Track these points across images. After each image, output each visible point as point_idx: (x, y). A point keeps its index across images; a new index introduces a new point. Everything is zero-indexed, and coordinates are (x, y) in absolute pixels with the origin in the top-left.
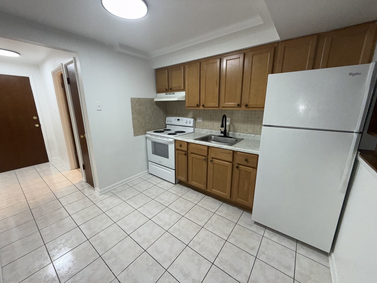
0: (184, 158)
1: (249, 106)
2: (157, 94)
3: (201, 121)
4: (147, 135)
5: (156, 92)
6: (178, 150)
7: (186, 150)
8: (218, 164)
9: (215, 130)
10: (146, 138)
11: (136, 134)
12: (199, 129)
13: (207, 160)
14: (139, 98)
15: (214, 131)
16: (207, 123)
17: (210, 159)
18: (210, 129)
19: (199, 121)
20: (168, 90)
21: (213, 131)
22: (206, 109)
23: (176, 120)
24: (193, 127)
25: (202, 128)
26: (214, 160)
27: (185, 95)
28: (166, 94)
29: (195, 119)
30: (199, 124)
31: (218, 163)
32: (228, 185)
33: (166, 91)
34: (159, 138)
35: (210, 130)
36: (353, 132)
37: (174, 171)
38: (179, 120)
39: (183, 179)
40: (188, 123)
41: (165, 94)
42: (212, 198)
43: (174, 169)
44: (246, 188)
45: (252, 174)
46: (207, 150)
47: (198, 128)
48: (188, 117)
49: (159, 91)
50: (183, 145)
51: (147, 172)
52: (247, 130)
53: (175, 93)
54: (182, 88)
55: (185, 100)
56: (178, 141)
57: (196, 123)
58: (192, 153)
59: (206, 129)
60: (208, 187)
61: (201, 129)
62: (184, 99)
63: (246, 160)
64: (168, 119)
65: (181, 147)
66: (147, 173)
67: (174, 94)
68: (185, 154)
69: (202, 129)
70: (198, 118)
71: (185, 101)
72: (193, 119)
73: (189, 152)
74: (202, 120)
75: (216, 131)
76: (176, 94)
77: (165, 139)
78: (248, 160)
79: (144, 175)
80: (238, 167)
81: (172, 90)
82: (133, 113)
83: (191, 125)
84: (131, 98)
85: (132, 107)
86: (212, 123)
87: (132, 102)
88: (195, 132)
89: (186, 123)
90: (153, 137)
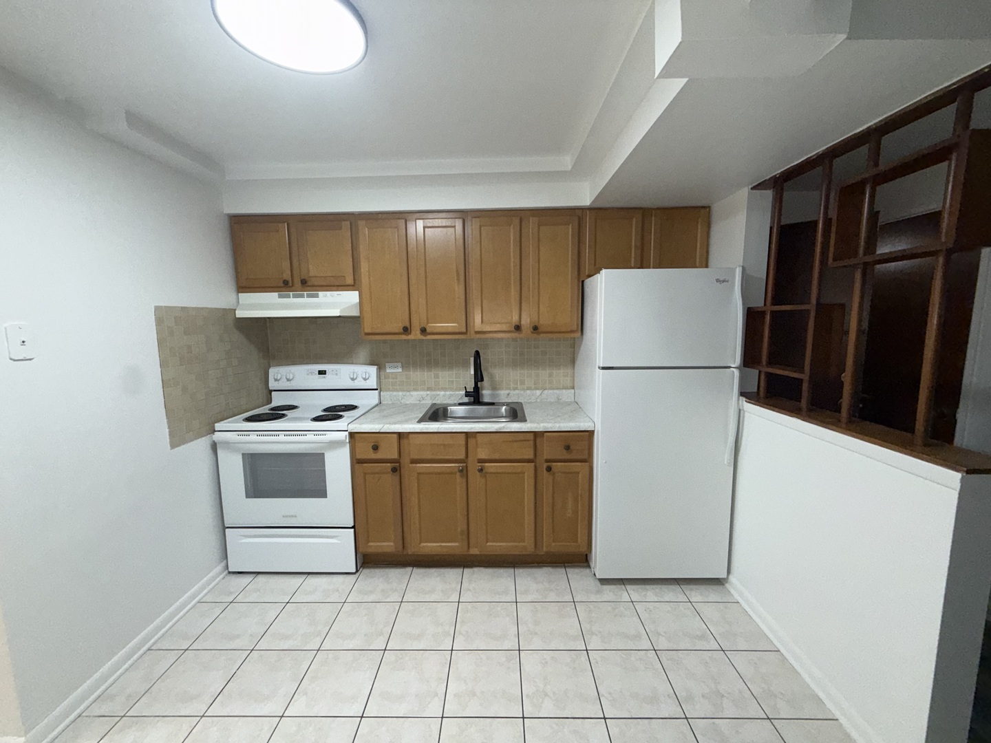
0: (390, 480)
1: (540, 330)
2: (240, 294)
3: (400, 370)
4: (218, 436)
5: (234, 288)
6: (360, 462)
7: (395, 456)
8: (498, 473)
9: (444, 389)
10: (214, 447)
11: (177, 440)
12: (395, 393)
13: (464, 472)
14: (183, 309)
15: (443, 393)
16: (417, 375)
17: (473, 467)
18: (429, 389)
19: (393, 370)
20: (291, 285)
21: (438, 393)
22: (429, 337)
23: (312, 373)
24: (376, 390)
25: (403, 391)
26: (487, 464)
27: (358, 301)
28: (280, 297)
29: (381, 368)
30: (393, 378)
31: (499, 471)
32: (529, 519)
33: (282, 285)
34: (282, 438)
35: (428, 392)
36: (730, 367)
37: (353, 530)
38: (322, 373)
39: (387, 546)
40: (360, 379)
41: (276, 294)
42: (482, 569)
43: (352, 525)
44: (570, 511)
45: (580, 477)
46: (464, 443)
47: (388, 390)
48: (352, 363)
49: (244, 285)
50: (382, 446)
51: (223, 572)
52: (522, 383)
53: (321, 294)
54: (350, 281)
55: (358, 314)
56: (363, 435)
57: (382, 377)
58: (414, 461)
59: (416, 390)
60: (472, 541)
61: (400, 393)
62: (356, 313)
63: (568, 448)
64: (273, 372)
65: (374, 453)
66: (222, 576)
67: (317, 296)
68: (394, 470)
69: (404, 393)
70: (387, 364)
71: (359, 317)
72: (376, 367)
73: (405, 460)
74: (402, 367)
75: (448, 393)
76: (326, 296)
77: (310, 437)
78: (571, 447)
79: (211, 587)
80: (549, 469)
81: (309, 284)
82: (163, 364)
83: (373, 383)
84: (157, 309)
85: (161, 343)
86: (432, 374)
87: (159, 321)
88: (383, 402)
89: (353, 379)
90: (253, 437)
